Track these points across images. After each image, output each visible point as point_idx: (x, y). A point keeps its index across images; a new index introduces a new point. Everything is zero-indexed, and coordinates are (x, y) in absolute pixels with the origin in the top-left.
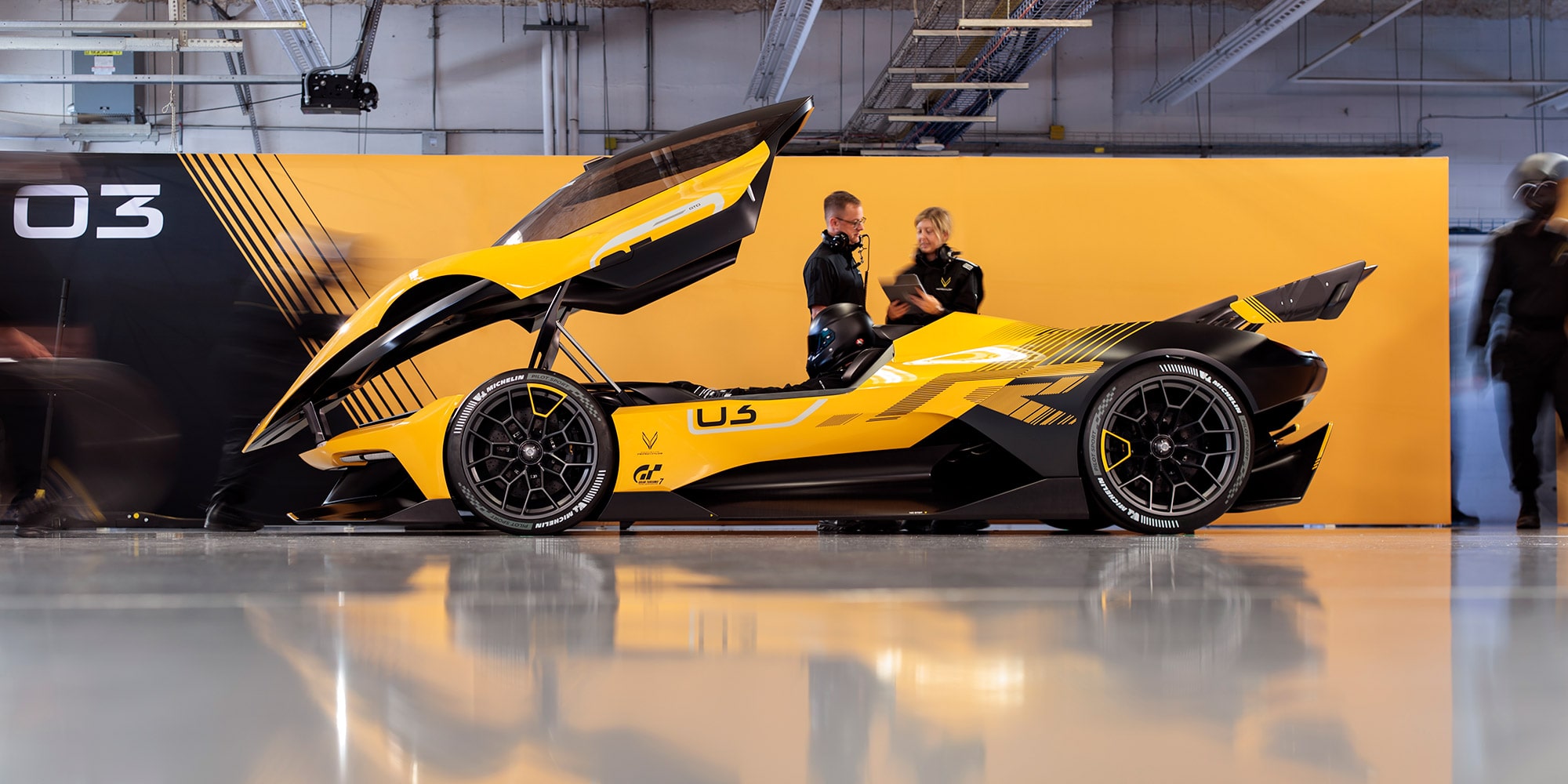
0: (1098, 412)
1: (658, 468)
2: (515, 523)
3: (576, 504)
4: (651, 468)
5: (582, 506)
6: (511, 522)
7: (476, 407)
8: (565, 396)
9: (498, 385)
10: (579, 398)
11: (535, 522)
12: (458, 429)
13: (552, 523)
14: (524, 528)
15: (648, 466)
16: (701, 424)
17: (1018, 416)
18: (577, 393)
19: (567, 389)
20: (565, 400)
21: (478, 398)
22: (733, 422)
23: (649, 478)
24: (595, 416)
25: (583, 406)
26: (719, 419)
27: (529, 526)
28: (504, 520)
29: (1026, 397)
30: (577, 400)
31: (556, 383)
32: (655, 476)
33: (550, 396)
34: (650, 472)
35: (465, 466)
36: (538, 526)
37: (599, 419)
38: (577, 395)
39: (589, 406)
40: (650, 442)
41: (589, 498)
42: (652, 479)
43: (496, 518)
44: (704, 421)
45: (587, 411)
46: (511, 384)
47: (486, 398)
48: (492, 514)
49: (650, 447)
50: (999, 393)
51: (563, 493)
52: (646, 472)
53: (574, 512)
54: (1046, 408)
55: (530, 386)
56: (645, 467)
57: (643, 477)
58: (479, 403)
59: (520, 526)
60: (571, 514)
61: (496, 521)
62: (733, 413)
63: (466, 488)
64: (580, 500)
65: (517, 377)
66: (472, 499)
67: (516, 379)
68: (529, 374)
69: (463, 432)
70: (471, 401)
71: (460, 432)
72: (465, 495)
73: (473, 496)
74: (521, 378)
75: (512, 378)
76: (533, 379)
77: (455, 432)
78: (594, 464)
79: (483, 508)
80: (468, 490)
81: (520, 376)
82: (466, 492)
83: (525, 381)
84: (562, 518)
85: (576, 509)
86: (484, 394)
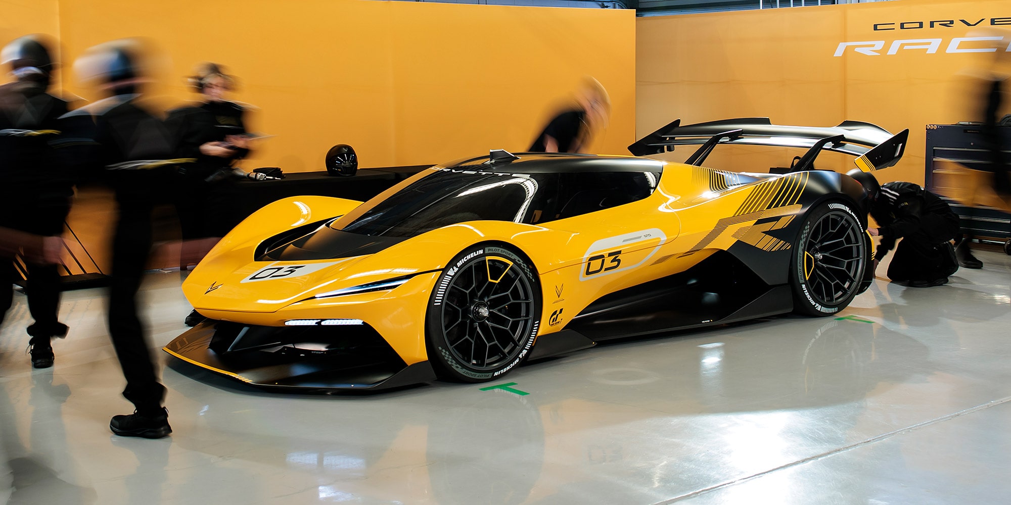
0: (801, 239)
1: (561, 311)
2: (480, 374)
3: (521, 352)
4: (558, 312)
5: (524, 352)
6: (478, 374)
7: (450, 281)
8: (511, 263)
9: (465, 260)
10: (520, 265)
11: (494, 371)
12: (438, 302)
13: (505, 370)
14: (487, 378)
15: (557, 310)
16: (588, 273)
17: (759, 246)
18: (519, 261)
19: (513, 258)
20: (511, 267)
21: (451, 272)
22: (607, 269)
23: (556, 320)
25: (523, 270)
26: (599, 268)
27: (490, 375)
29: (763, 232)
30: (519, 267)
31: (504, 254)
32: (560, 318)
33: (500, 265)
34: (558, 315)
35: (445, 332)
36: (496, 374)
37: (534, 280)
38: (518, 263)
39: (526, 270)
40: (559, 292)
41: (528, 346)
42: (558, 320)
44: (590, 270)
46: (475, 258)
47: (458, 271)
48: (464, 370)
49: (559, 297)
50: (750, 230)
52: (555, 316)
53: (520, 358)
54: (775, 239)
55: (488, 258)
56: (555, 313)
57: (554, 320)
58: (453, 276)
59: (484, 376)
60: (517, 360)
61: (467, 375)
62: (608, 263)
63: (444, 351)
64: (524, 348)
65: (477, 252)
66: (450, 360)
67: (478, 254)
68: (486, 248)
69: (442, 303)
70: (446, 276)
71: (439, 304)
72: (444, 357)
73: (450, 357)
74: (481, 252)
75: (475, 253)
76: (490, 252)
77: (435, 304)
78: (531, 316)
79: (458, 365)
80: (447, 352)
81: (480, 251)
82: (443, 354)
83: (484, 255)
84: (512, 365)
85: (520, 356)
86: (456, 269)
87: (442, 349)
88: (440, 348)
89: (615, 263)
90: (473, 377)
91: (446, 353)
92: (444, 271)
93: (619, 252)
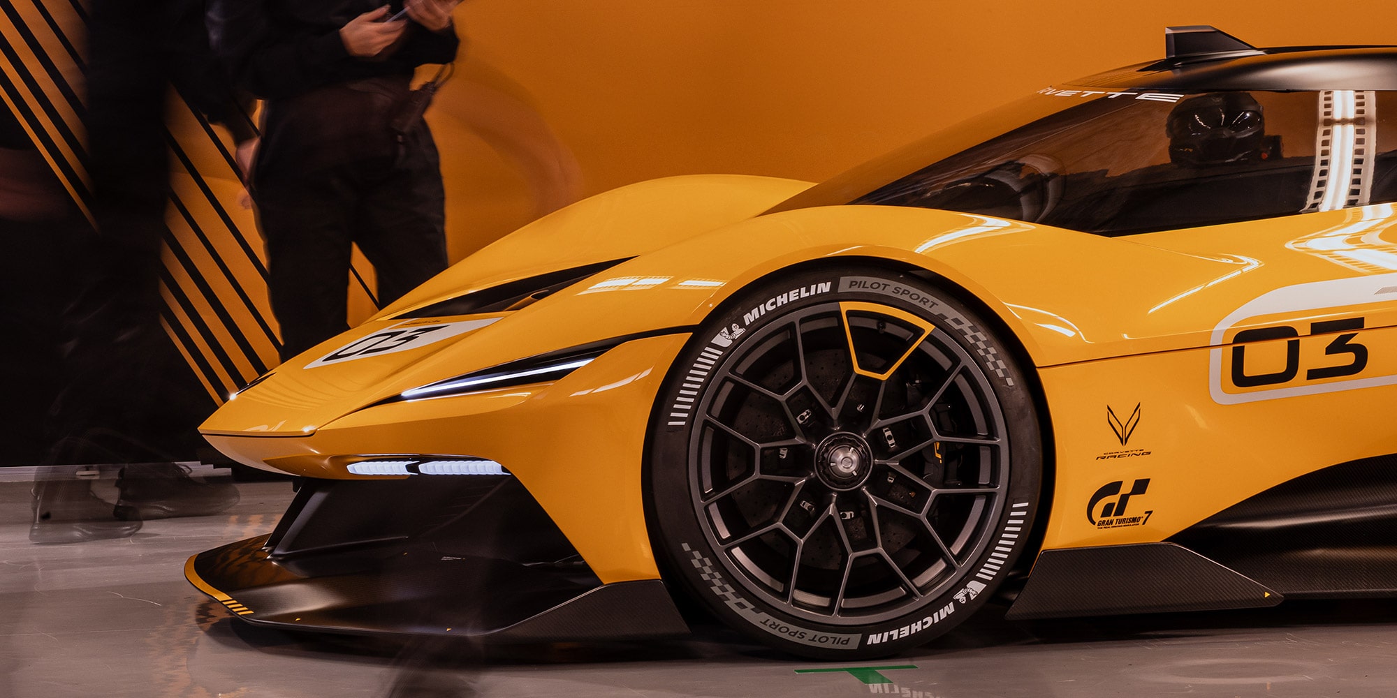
1: (1141, 486)
2: (820, 634)
3: (961, 584)
4: (1126, 489)
5: (975, 587)
6: (811, 633)
7: (719, 363)
8: (928, 328)
9: (770, 308)
10: (962, 333)
11: (866, 630)
12: (678, 418)
13: (905, 631)
14: (840, 647)
15: (1121, 483)
16: (1240, 379)
18: (957, 321)
19: (935, 311)
20: (930, 339)
22: (1314, 374)
23: (1120, 511)
24: (1001, 374)
25: (971, 350)
26: (1281, 367)
27: (854, 641)
28: (793, 628)
30: (958, 336)
31: (904, 298)
32: (1135, 506)
33: (890, 329)
34: (1124, 499)
35: (699, 503)
36: (874, 639)
37: (1010, 382)
38: (957, 327)
39: (986, 351)
40: (1124, 429)
41: (990, 570)
42: (1128, 514)
43: (774, 626)
44: (1248, 372)
45: (981, 363)
46: (801, 304)
47: (743, 338)
48: (764, 616)
49: (1124, 440)
51: (930, 555)
52: (1115, 499)
53: (957, 603)
55: (845, 307)
56: (1113, 488)
57: (1107, 511)
58: (727, 351)
59: (830, 642)
60: (950, 609)
61: (775, 632)
62: (1314, 352)
63: (697, 554)
64: (971, 575)
65: (813, 287)
66: (717, 582)
67: (813, 293)
68: (842, 279)
69: (691, 421)
70: (707, 349)
71: (683, 423)
72: (698, 572)
73: (717, 575)
74: (825, 287)
75: (803, 289)
76: (855, 289)
77: (670, 423)
78: (1001, 488)
79: (742, 600)
80: (707, 560)
81: (821, 285)
82: (696, 564)
83: (834, 297)
84: (929, 619)
85: (960, 596)
86: (738, 331)
87: (693, 549)
88: (686, 547)
89: (1348, 359)
90: (795, 639)
91: (703, 563)
92: (701, 333)
93: (1358, 323)
